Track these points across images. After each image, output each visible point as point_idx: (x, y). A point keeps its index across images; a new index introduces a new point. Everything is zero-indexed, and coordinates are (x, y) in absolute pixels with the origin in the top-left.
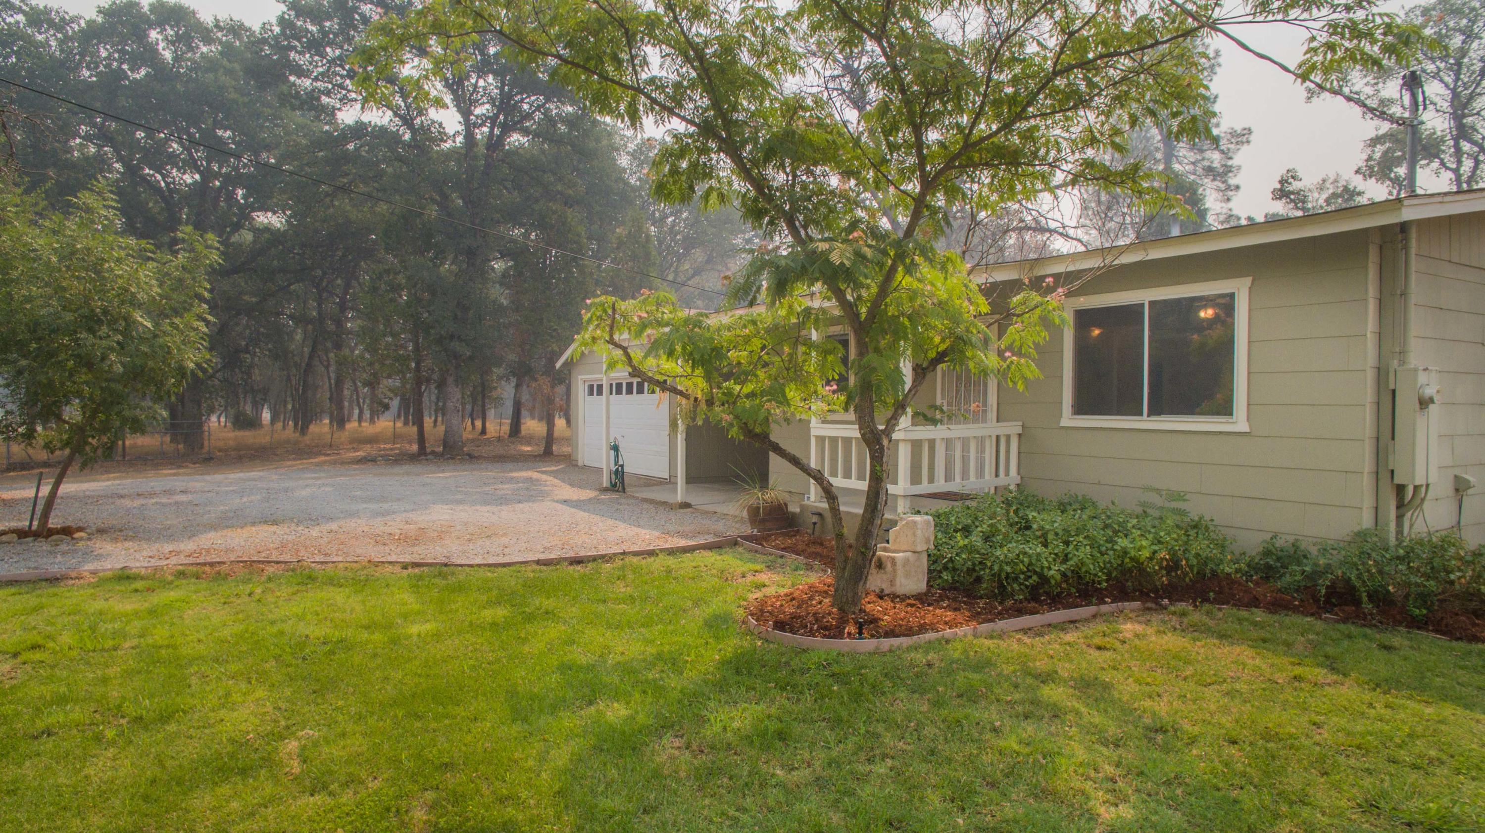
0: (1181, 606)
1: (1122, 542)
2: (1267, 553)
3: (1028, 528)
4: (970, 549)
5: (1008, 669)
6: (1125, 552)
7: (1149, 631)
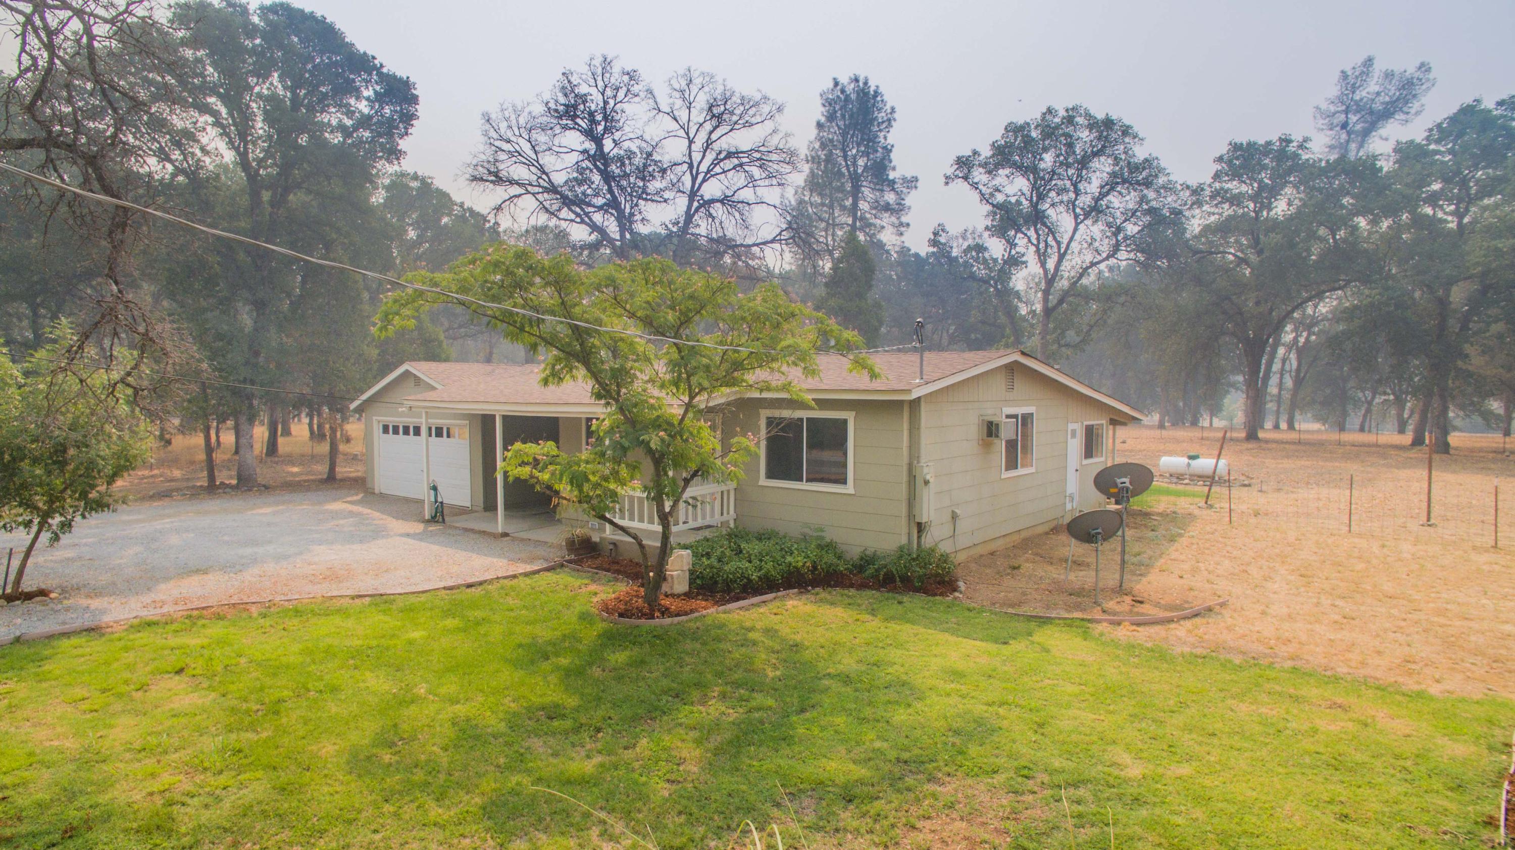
0: (817, 589)
1: (789, 559)
2: (862, 559)
3: (741, 552)
4: (711, 567)
5: (733, 627)
6: (790, 564)
7: (800, 603)
